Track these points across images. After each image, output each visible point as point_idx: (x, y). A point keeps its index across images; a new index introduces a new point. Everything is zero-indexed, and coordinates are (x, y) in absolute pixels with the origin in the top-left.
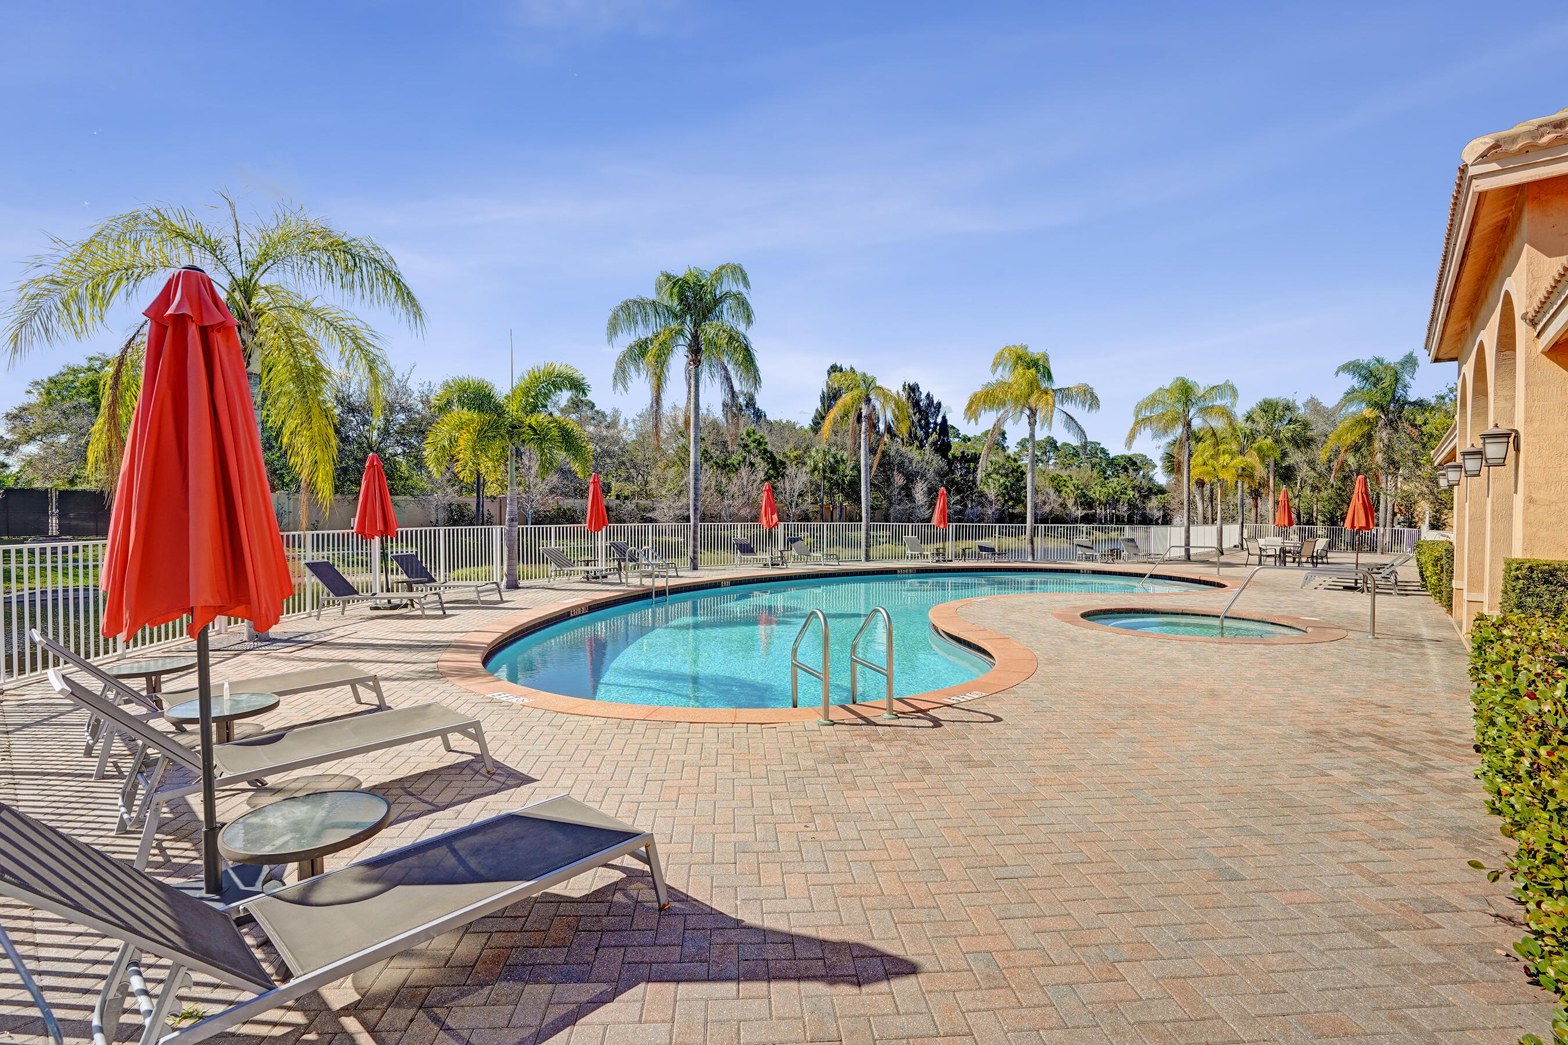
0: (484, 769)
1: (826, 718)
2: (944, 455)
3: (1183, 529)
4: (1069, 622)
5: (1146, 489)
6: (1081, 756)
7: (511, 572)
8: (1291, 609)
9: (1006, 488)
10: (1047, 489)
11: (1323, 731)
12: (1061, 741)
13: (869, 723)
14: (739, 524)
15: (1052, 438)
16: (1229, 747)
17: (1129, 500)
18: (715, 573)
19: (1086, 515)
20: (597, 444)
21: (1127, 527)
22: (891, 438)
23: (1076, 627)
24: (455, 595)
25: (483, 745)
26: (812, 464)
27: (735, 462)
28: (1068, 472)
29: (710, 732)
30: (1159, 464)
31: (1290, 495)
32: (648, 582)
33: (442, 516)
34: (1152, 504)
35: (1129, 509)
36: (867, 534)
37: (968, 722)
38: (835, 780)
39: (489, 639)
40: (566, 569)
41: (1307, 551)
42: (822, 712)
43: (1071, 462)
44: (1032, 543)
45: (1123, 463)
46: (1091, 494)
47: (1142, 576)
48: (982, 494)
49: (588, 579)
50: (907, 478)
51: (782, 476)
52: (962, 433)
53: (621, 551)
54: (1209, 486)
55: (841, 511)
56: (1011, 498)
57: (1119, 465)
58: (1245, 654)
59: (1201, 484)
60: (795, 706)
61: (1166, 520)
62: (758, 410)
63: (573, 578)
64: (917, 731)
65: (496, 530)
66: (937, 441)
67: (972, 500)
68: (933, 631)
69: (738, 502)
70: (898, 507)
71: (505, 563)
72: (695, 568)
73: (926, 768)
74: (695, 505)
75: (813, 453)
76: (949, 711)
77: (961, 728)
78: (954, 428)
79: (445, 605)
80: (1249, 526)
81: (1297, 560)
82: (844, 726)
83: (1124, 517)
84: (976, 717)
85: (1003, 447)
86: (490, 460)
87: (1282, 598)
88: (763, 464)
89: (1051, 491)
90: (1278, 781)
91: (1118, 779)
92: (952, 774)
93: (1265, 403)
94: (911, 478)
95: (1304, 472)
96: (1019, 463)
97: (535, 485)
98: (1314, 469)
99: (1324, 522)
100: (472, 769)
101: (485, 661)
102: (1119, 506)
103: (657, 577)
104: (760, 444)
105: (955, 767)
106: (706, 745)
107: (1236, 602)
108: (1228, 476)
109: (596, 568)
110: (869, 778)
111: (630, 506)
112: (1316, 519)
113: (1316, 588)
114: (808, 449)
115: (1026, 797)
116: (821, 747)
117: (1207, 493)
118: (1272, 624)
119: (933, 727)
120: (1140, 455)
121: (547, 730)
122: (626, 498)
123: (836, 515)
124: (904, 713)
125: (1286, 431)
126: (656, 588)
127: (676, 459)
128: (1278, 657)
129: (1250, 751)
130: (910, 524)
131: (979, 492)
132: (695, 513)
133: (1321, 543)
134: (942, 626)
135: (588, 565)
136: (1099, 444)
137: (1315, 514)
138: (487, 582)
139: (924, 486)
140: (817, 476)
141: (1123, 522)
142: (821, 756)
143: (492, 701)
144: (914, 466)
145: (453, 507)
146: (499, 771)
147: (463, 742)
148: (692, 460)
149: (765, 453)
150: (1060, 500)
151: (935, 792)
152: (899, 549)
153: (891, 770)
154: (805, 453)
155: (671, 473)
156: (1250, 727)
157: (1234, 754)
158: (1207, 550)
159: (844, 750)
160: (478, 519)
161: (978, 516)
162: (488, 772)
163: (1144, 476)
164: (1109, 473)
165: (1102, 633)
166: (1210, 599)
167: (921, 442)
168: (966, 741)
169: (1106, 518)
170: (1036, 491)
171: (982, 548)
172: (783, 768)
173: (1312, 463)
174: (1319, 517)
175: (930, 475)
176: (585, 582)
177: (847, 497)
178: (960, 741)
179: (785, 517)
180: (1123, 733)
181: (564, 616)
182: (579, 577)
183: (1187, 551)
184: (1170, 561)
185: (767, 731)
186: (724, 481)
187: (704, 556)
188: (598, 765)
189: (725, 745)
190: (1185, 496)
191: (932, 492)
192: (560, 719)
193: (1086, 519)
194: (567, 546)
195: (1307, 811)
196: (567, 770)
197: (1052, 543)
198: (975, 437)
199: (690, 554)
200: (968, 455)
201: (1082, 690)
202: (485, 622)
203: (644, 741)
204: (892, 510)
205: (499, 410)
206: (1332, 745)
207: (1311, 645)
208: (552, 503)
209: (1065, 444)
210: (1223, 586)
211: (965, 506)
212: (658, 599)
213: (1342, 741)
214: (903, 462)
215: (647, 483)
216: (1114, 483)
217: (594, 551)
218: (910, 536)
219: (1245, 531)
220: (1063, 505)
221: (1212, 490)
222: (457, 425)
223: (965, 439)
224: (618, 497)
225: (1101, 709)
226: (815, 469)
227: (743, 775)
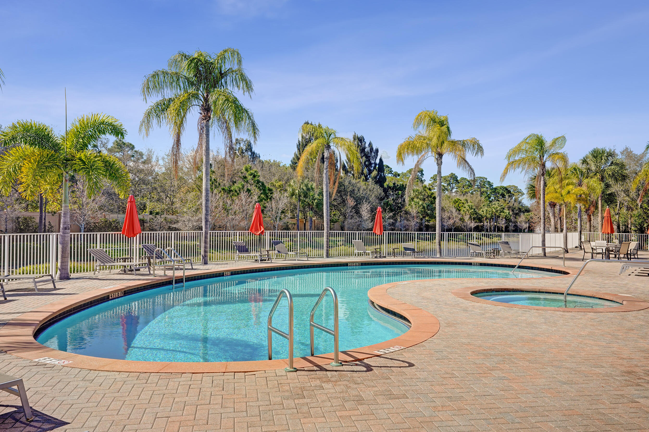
0: (24, 418)
1: (292, 366)
2: (382, 186)
3: (541, 235)
4: (463, 298)
5: (517, 208)
6: (468, 390)
7: (64, 267)
8: (612, 288)
9: (424, 207)
10: (451, 209)
11: (633, 372)
12: (454, 379)
13: (322, 369)
14: (238, 232)
15: (454, 174)
16: (568, 382)
17: (506, 216)
18: (220, 266)
19: (478, 226)
20: (135, 175)
21: (503, 234)
22: (346, 173)
23: (467, 301)
24: (16, 285)
25: (25, 400)
26: (291, 190)
27: (237, 189)
28: (465, 197)
29: (207, 379)
30: (525, 191)
31: (612, 213)
32: (170, 273)
33: (11, 226)
34: (521, 219)
35: (506, 223)
36: (327, 239)
37: (391, 367)
38: (296, 411)
39: (41, 317)
40: (108, 265)
41: (623, 250)
42: (288, 363)
43: (467, 190)
44: (440, 245)
45: (501, 192)
46: (480, 212)
47: (513, 267)
48: (407, 213)
49: (125, 271)
50: (357, 201)
51: (270, 199)
52: (394, 170)
53: (151, 251)
54: (558, 207)
55: (311, 224)
56: (428, 215)
57: (499, 193)
58: (581, 319)
59: (553, 205)
60: (270, 359)
61: (531, 230)
62: (254, 153)
63: (113, 271)
64: (355, 374)
65: (53, 236)
66: (377, 176)
67: (401, 216)
68: (371, 304)
69: (238, 217)
70: (350, 221)
71: (59, 260)
72: (206, 263)
73: (360, 400)
74: (206, 218)
75: (292, 183)
76: (378, 360)
77: (386, 371)
78: (389, 167)
79: (6, 293)
80: (585, 233)
81: (617, 256)
82: (304, 372)
83: (502, 227)
84: (397, 363)
85: (422, 180)
86: (48, 184)
87: (607, 282)
88: (257, 190)
89: (454, 210)
90: (602, 406)
91: (492, 406)
92: (378, 404)
93: (595, 152)
94: (359, 201)
95: (622, 197)
96: (432, 191)
97: (88, 203)
98: (628, 196)
99: (635, 231)
100: (14, 419)
101: (36, 335)
102: (499, 220)
103: (177, 269)
104: (254, 176)
105: (380, 399)
106: (203, 389)
107: (575, 283)
108: (570, 199)
109: (132, 263)
110: (319, 409)
111: (160, 219)
112: (631, 229)
113: (630, 275)
114: (288, 180)
115: (428, 419)
116: (287, 388)
117: (557, 211)
118: (600, 298)
119: (366, 371)
120: (513, 186)
121: (81, 384)
122: (157, 213)
123: (308, 226)
124: (346, 362)
125: (609, 169)
126: (176, 277)
127: (194, 186)
128: (602, 321)
129: (583, 385)
130: (357, 232)
131: (405, 211)
132: (206, 224)
133: (633, 245)
134: (376, 302)
135: (125, 261)
136: (486, 179)
137: (629, 226)
138: (45, 274)
139: (368, 206)
140: (294, 200)
141: (502, 231)
142: (287, 394)
143: (38, 365)
144: (361, 193)
145: (20, 220)
146: (37, 419)
147: (9, 398)
148: (204, 187)
149: (258, 183)
150: (460, 216)
151: (365, 417)
152: (350, 249)
153: (335, 402)
154: (286, 183)
155: (191, 196)
156: (583, 369)
157: (572, 387)
158: (557, 249)
159: (303, 389)
160: (41, 229)
161: (405, 227)
162: (27, 419)
163: (515, 201)
164: (492, 198)
165: (485, 305)
166: (558, 282)
167: (366, 177)
168: (389, 381)
169: (490, 228)
170: (443, 209)
171: (406, 249)
172: (258, 403)
173: (627, 192)
174: (633, 228)
175: (372, 198)
176: (123, 274)
177: (316, 213)
178: (384, 381)
179: (272, 227)
180: (496, 373)
181: (105, 299)
182: (118, 271)
183: (544, 250)
184: (533, 257)
185: (249, 378)
186: (229, 202)
187: (214, 254)
188: (119, 408)
189: (217, 389)
190: (542, 213)
191: (373, 210)
192: (93, 375)
193: (477, 229)
194: (111, 247)
195: (622, 427)
196: (94, 414)
197: (454, 245)
198: (402, 173)
199: (202, 253)
200: (398, 185)
201: (469, 344)
202: (39, 305)
203: (157, 388)
204: (346, 223)
205: (56, 147)
206: (639, 381)
207: (625, 313)
208: (100, 217)
209: (463, 179)
210: (567, 273)
211: (396, 220)
212: (177, 285)
213: (646, 378)
214: (354, 190)
215: (173, 203)
216: (496, 205)
217: (131, 251)
218: (357, 240)
219: (583, 237)
220: (462, 220)
221: (560, 210)
222: (21, 157)
223: (397, 175)
224: (151, 213)
225: (482, 357)
226: (293, 194)
227: (229, 410)
